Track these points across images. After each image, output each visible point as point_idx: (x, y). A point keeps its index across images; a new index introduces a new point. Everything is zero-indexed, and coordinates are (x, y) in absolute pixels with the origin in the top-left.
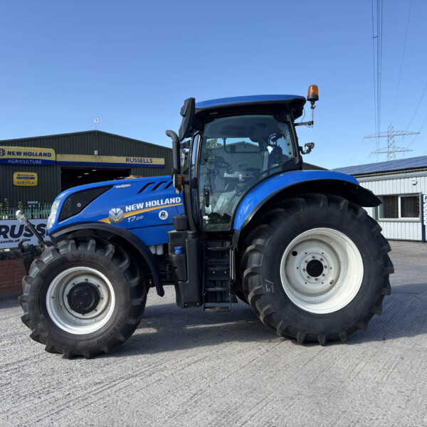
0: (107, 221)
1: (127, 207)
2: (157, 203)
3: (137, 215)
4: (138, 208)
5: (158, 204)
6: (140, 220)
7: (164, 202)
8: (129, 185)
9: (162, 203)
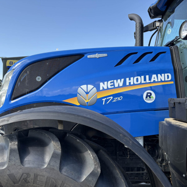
0: (74, 101)
1: (101, 84)
2: (141, 79)
3: (115, 96)
4: (116, 85)
5: (143, 82)
6: (118, 102)
7: (150, 79)
8: (105, 55)
9: (148, 81)
